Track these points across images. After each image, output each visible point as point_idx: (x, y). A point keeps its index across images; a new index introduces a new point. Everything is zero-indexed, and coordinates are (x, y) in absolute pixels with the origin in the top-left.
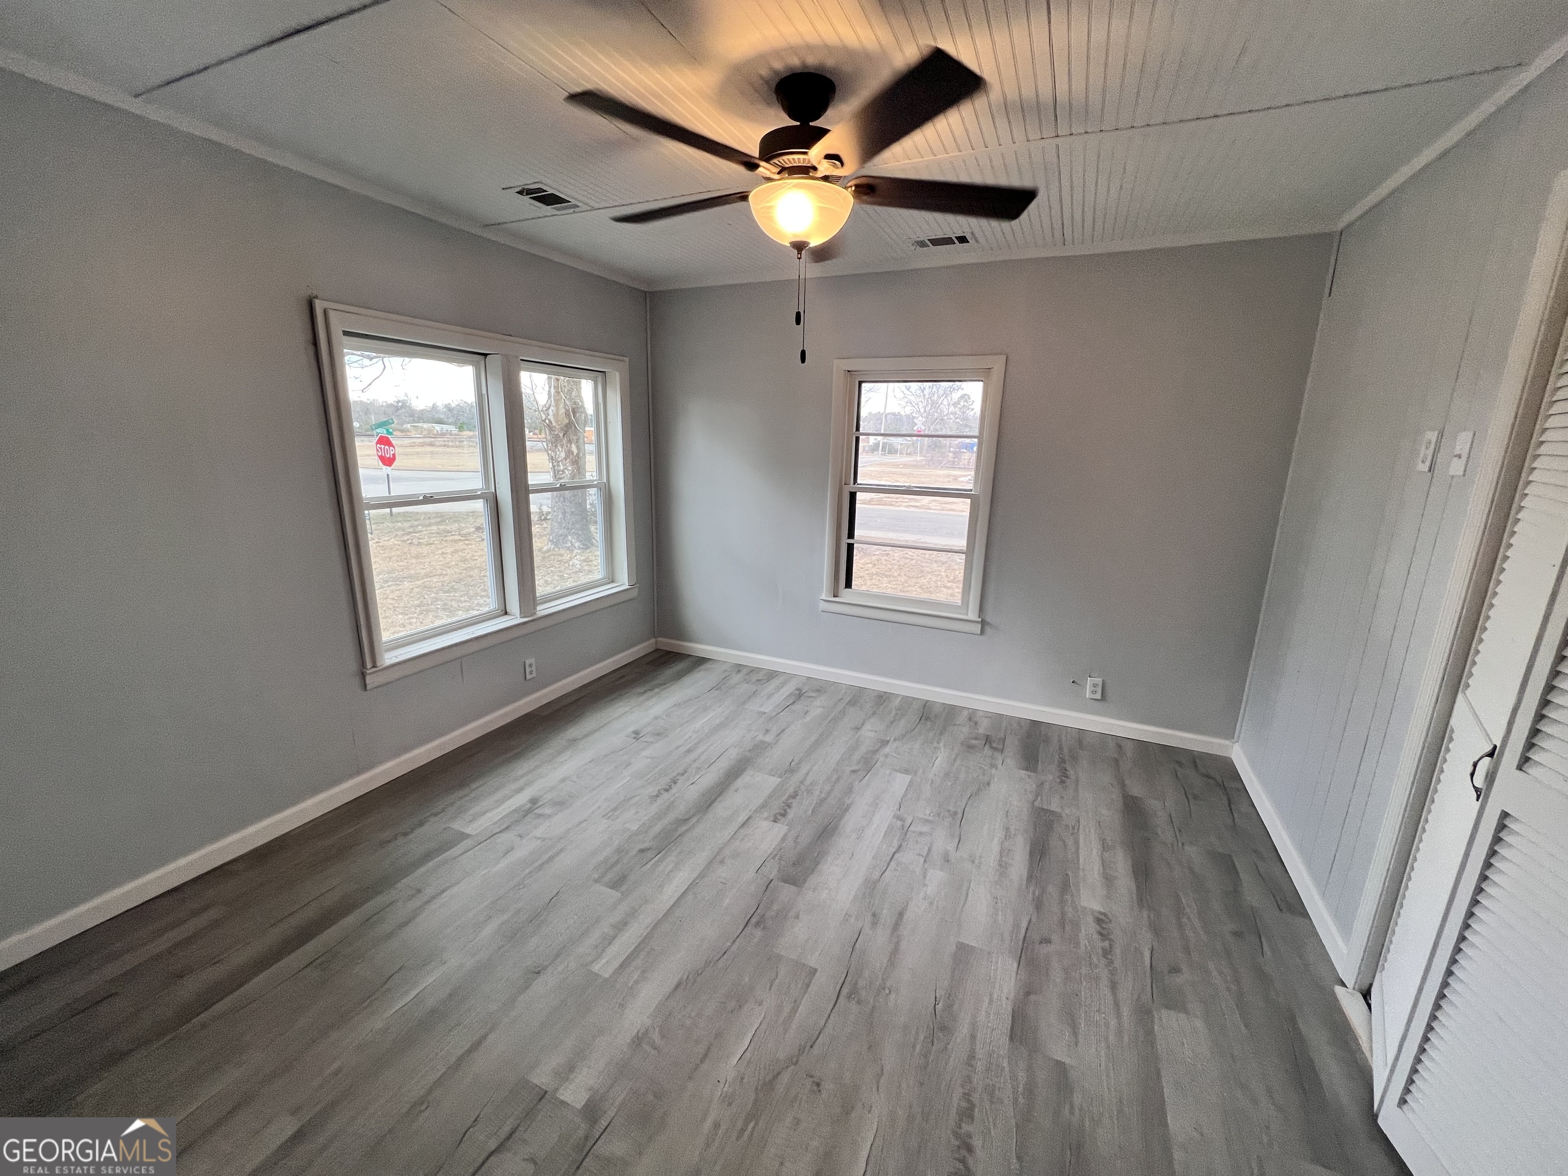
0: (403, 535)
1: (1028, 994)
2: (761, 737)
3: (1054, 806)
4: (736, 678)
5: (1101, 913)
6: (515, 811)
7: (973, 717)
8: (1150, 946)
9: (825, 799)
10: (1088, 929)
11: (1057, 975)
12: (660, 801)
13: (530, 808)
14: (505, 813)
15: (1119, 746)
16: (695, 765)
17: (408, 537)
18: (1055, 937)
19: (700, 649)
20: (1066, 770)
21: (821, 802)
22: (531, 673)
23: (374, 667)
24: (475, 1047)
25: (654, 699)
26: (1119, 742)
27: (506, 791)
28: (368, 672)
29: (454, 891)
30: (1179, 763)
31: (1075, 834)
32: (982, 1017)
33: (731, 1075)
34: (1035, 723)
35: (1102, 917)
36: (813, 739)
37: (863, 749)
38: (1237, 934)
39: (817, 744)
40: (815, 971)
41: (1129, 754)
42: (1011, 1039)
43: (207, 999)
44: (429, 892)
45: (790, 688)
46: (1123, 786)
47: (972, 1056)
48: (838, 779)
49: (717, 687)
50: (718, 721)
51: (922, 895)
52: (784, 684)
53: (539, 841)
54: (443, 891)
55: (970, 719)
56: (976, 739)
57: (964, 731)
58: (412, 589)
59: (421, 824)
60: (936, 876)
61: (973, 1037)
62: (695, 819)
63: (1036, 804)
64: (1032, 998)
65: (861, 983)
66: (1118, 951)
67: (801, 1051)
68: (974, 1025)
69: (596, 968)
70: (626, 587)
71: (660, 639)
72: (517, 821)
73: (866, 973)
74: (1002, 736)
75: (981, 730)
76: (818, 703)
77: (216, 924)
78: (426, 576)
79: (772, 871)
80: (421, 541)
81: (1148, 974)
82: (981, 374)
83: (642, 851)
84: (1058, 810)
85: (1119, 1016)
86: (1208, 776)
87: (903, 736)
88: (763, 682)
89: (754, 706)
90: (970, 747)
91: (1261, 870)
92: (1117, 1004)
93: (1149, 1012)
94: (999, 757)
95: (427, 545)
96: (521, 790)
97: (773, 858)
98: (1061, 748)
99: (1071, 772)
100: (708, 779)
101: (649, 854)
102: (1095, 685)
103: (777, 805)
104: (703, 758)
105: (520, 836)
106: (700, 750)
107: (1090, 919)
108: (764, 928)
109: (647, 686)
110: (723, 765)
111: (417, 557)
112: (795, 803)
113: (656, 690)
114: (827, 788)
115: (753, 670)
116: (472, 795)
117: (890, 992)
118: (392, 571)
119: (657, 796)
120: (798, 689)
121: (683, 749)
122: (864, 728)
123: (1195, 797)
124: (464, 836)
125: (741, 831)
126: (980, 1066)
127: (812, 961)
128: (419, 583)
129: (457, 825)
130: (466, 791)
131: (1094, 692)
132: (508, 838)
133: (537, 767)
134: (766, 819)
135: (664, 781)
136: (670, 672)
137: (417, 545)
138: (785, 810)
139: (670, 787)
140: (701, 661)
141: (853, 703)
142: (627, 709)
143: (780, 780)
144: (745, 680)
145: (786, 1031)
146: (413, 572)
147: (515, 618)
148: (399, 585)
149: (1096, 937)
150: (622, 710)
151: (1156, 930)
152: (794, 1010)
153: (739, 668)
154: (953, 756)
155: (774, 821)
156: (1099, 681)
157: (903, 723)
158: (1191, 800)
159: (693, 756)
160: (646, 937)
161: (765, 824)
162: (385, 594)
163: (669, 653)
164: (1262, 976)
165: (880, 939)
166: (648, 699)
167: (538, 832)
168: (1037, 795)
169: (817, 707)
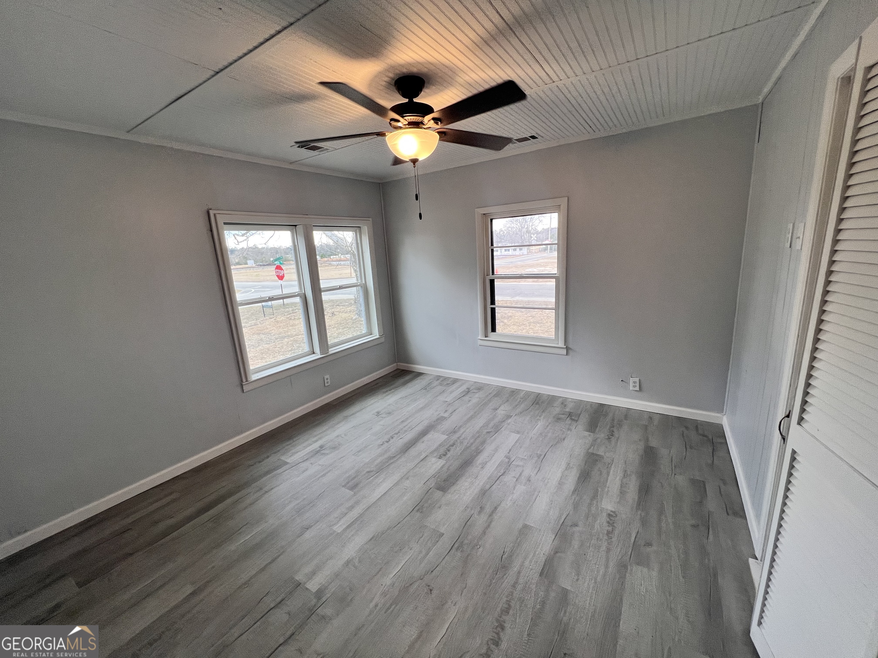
0: (288, 315)
1: (556, 552)
2: (442, 414)
3: (601, 452)
4: (436, 383)
5: (612, 511)
6: (312, 451)
7: (564, 402)
8: (637, 531)
9: (470, 446)
10: (603, 519)
11: (576, 544)
12: (383, 447)
13: (319, 450)
14: (307, 452)
15: (651, 418)
16: (405, 429)
17: (290, 316)
18: (580, 523)
19: (419, 368)
20: (613, 432)
21: (467, 448)
22: (328, 382)
23: (247, 381)
24: (273, 561)
25: (391, 395)
26: (651, 416)
27: (309, 442)
28: (244, 384)
29: (277, 488)
30: (687, 428)
31: (609, 468)
32: (527, 563)
33: (388, 583)
34: (602, 405)
35: (612, 513)
36: (469, 415)
37: (496, 420)
38: (695, 526)
39: (471, 418)
40: (443, 534)
41: (656, 422)
42: (541, 574)
43: (165, 534)
44: (266, 489)
45: (464, 388)
46: (647, 440)
47: (516, 583)
48: (478, 437)
49: (425, 388)
50: (421, 406)
51: (510, 498)
52: (461, 386)
53: (320, 466)
54: (272, 489)
55: (562, 403)
56: (563, 414)
57: (557, 410)
58: (288, 342)
59: (268, 457)
60: (521, 488)
61: (519, 573)
62: (398, 456)
63: (590, 451)
64: (558, 555)
65: (466, 541)
66: (616, 532)
67: (427, 573)
68: (522, 565)
69: (335, 528)
70: (378, 337)
71: (398, 363)
72: (312, 457)
73: (470, 537)
74: (579, 413)
75: (567, 410)
76: (477, 395)
77: (174, 501)
78: (296, 335)
79: (432, 484)
80: (295, 317)
81: (631, 545)
82: (555, 208)
83: (368, 472)
84: (603, 454)
85: (607, 567)
86: (704, 436)
87: (521, 413)
88: (450, 385)
89: (441, 398)
90: (559, 419)
91: (722, 490)
92: (607, 560)
93: (625, 567)
94: (574, 424)
95: (297, 319)
96: (317, 441)
97: (435, 477)
98: (613, 420)
99: (616, 434)
100: (409, 436)
101: (372, 474)
102: (635, 382)
103: (442, 450)
104: (409, 425)
105: (311, 463)
106: (409, 421)
107: (605, 514)
108: (421, 512)
109: (388, 389)
110: (420, 428)
111: (292, 326)
112: (452, 449)
113: (393, 390)
114: (472, 441)
115: (446, 379)
116: (294, 443)
117: (480, 547)
118: (280, 333)
119: (382, 445)
120: (468, 389)
121: (401, 420)
122: (500, 409)
123: (691, 447)
124: (286, 463)
125: (422, 462)
126: (519, 587)
127: (442, 530)
128: (292, 339)
129: (283, 458)
130: (291, 441)
131: (634, 386)
132: (304, 465)
133: (327, 430)
134: (435, 457)
135: (386, 438)
136: (401, 380)
137: (293, 320)
138: (446, 453)
139: (389, 440)
140: (419, 374)
141: (496, 395)
142: (376, 400)
143: (447, 436)
144: (440, 384)
145: (420, 564)
146: (290, 333)
147: (318, 355)
148: (282, 340)
149: (605, 524)
150: (372, 401)
151: (644, 522)
152: (427, 554)
153: (438, 377)
154: (547, 424)
155: (439, 458)
156: (637, 380)
157: (523, 406)
158: (688, 449)
159: (405, 424)
160: (361, 515)
161: (434, 460)
162: (275, 345)
163: (403, 370)
164: (703, 552)
165: (481, 520)
166: (387, 395)
167: (321, 462)
168: (592, 445)
169: (475, 398)
